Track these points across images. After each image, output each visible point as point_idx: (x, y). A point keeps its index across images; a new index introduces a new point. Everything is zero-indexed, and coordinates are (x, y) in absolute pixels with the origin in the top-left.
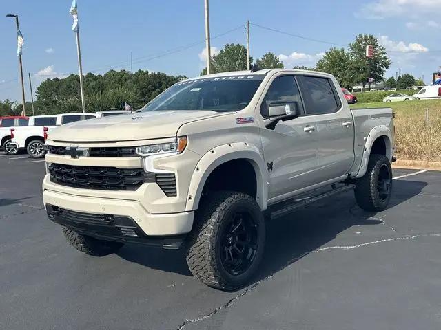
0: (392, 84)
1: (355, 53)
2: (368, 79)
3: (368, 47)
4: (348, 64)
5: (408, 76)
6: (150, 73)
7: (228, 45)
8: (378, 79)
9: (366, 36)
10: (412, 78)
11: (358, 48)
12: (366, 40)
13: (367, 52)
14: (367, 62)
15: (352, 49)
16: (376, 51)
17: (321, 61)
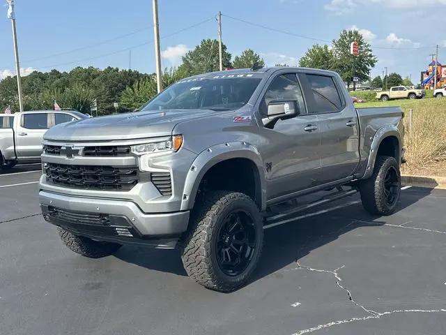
0: (378, 83)
1: (339, 50)
2: (352, 78)
3: (352, 43)
4: (332, 62)
5: (395, 75)
6: (120, 70)
7: (204, 41)
8: (364, 78)
9: (350, 32)
10: (400, 77)
11: (343, 45)
12: (350, 36)
13: (352, 49)
14: (352, 60)
15: (336, 45)
16: (361, 48)
17: (304, 58)
